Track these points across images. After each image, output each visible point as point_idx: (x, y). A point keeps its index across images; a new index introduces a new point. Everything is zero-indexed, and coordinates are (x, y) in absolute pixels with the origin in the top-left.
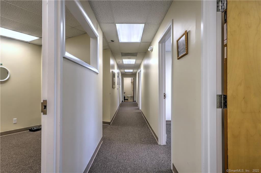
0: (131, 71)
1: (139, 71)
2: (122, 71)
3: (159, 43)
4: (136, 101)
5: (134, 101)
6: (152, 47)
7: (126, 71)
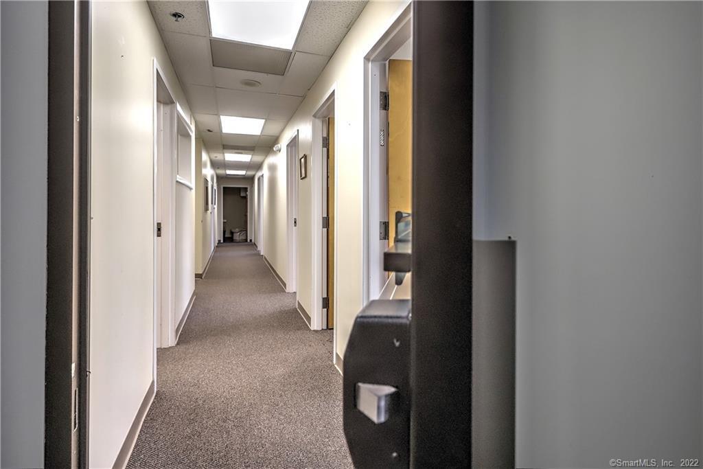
0: (242, 173)
1: (259, 174)
2: (221, 172)
3: (287, 146)
4: (253, 241)
5: (249, 241)
6: (279, 145)
7: (229, 172)
